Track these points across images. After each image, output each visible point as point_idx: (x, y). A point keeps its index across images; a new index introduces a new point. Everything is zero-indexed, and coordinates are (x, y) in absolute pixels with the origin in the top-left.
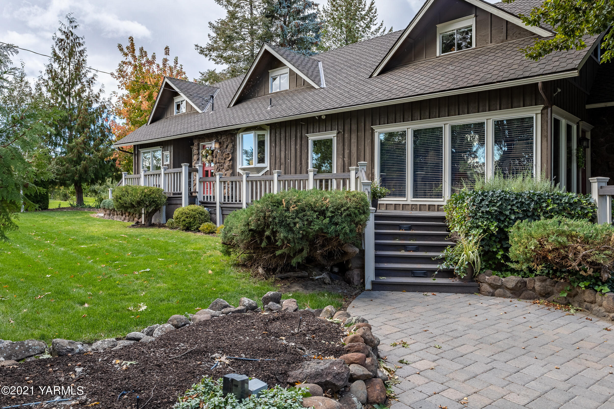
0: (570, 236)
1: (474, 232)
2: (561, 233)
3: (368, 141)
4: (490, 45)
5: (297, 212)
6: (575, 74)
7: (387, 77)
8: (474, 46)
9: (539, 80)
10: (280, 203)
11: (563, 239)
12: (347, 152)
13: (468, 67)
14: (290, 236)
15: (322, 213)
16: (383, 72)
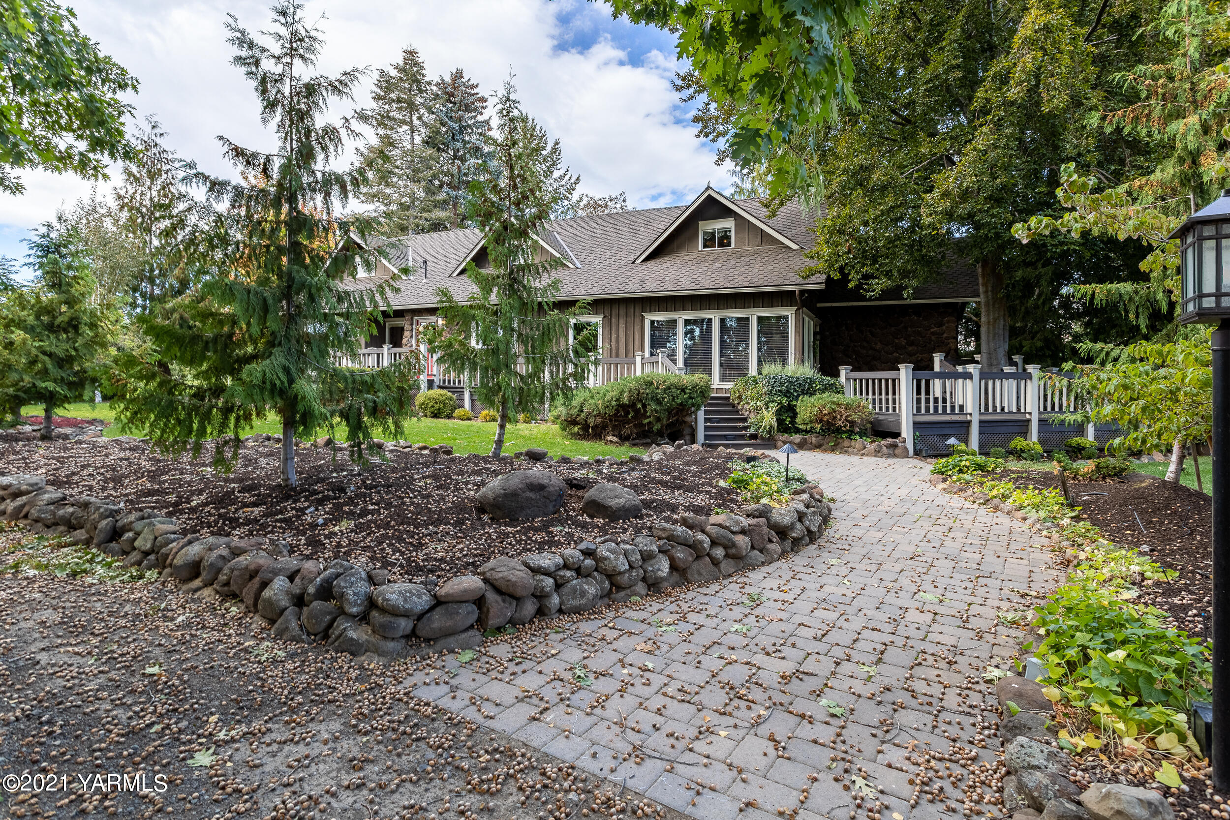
0: (839, 405)
1: (771, 405)
2: (833, 403)
3: (637, 327)
4: (749, 248)
5: (665, 390)
6: (823, 287)
7: (653, 265)
8: (733, 246)
9: (797, 288)
10: (652, 383)
11: (834, 407)
12: (614, 336)
13: (734, 267)
14: (658, 408)
15: (683, 390)
16: (647, 259)
